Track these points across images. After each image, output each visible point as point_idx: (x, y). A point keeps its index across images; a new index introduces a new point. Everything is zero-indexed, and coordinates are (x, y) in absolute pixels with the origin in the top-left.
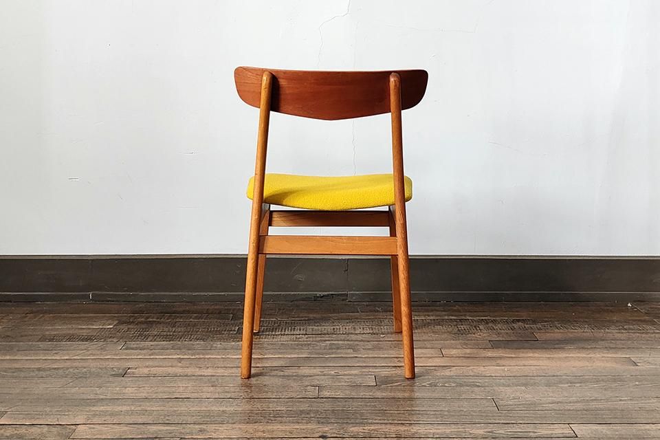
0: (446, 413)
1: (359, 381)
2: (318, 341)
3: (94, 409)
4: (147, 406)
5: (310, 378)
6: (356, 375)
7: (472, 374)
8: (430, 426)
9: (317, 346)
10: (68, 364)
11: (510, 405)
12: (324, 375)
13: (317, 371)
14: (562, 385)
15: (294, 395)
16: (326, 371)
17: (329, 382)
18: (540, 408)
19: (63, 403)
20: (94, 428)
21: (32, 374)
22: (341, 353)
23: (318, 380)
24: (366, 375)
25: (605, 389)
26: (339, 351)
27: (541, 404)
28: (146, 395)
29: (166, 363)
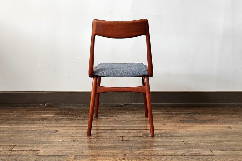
0: (167, 146)
1: (136, 135)
2: (122, 121)
3: (45, 144)
4: (63, 144)
5: (119, 134)
6: (135, 132)
7: (175, 132)
8: (162, 151)
9: (121, 122)
10: (37, 128)
11: (189, 143)
12: (124, 132)
13: (122, 131)
14: (207, 136)
15: (114, 140)
16: (125, 131)
17: (126, 135)
18: (200, 145)
19: (34, 143)
20: (45, 152)
21: (25, 132)
22: (130, 125)
23: (122, 134)
24: (139, 132)
25: (222, 138)
26: (129, 124)
27: (200, 143)
28: (64, 140)
29: (70, 128)
